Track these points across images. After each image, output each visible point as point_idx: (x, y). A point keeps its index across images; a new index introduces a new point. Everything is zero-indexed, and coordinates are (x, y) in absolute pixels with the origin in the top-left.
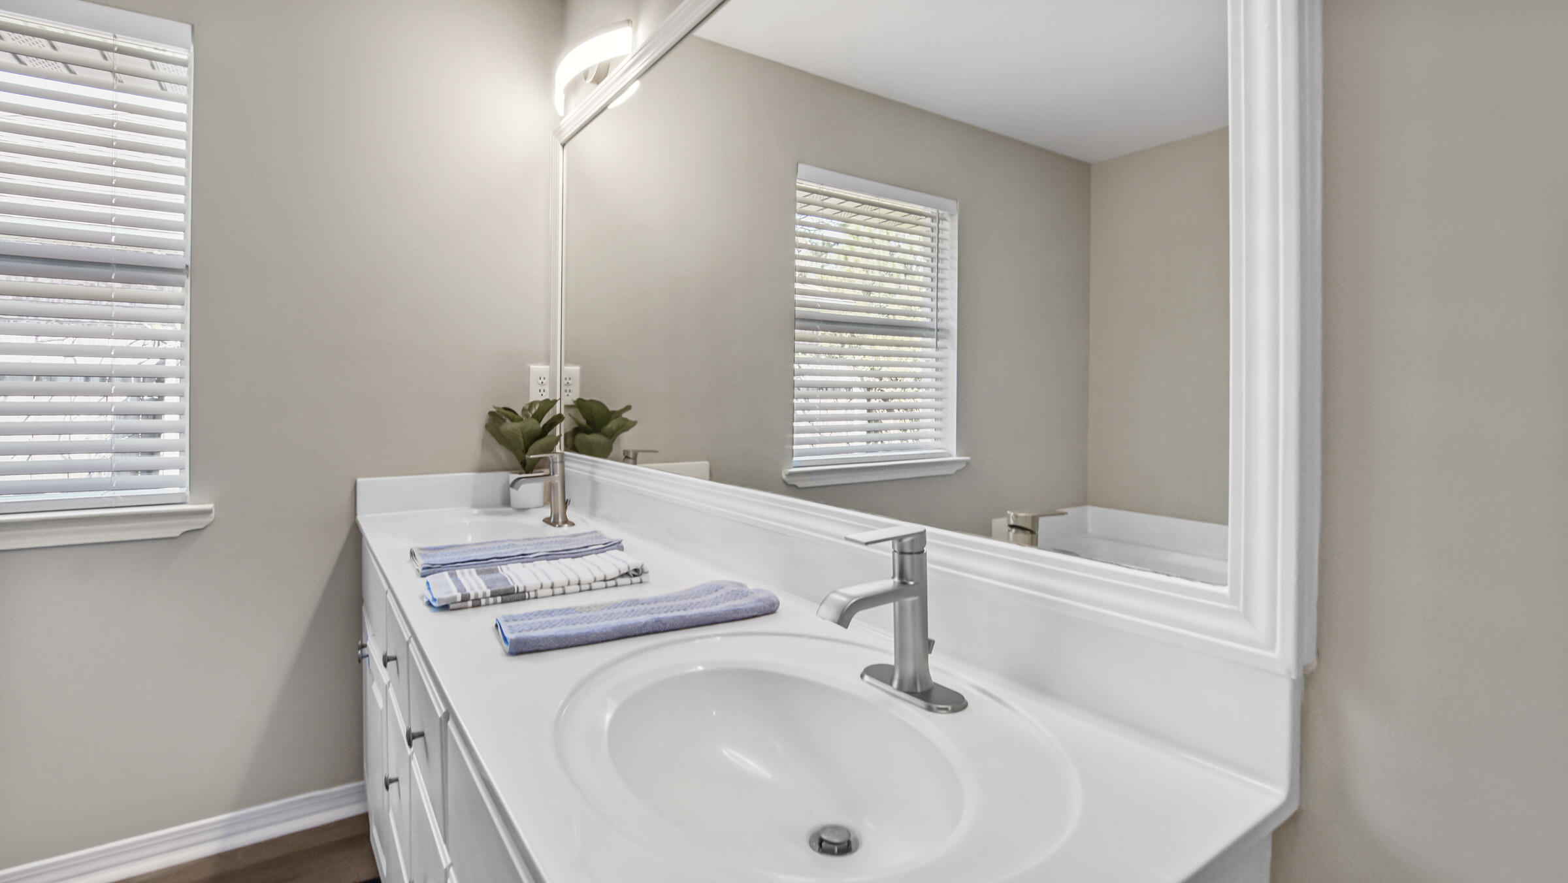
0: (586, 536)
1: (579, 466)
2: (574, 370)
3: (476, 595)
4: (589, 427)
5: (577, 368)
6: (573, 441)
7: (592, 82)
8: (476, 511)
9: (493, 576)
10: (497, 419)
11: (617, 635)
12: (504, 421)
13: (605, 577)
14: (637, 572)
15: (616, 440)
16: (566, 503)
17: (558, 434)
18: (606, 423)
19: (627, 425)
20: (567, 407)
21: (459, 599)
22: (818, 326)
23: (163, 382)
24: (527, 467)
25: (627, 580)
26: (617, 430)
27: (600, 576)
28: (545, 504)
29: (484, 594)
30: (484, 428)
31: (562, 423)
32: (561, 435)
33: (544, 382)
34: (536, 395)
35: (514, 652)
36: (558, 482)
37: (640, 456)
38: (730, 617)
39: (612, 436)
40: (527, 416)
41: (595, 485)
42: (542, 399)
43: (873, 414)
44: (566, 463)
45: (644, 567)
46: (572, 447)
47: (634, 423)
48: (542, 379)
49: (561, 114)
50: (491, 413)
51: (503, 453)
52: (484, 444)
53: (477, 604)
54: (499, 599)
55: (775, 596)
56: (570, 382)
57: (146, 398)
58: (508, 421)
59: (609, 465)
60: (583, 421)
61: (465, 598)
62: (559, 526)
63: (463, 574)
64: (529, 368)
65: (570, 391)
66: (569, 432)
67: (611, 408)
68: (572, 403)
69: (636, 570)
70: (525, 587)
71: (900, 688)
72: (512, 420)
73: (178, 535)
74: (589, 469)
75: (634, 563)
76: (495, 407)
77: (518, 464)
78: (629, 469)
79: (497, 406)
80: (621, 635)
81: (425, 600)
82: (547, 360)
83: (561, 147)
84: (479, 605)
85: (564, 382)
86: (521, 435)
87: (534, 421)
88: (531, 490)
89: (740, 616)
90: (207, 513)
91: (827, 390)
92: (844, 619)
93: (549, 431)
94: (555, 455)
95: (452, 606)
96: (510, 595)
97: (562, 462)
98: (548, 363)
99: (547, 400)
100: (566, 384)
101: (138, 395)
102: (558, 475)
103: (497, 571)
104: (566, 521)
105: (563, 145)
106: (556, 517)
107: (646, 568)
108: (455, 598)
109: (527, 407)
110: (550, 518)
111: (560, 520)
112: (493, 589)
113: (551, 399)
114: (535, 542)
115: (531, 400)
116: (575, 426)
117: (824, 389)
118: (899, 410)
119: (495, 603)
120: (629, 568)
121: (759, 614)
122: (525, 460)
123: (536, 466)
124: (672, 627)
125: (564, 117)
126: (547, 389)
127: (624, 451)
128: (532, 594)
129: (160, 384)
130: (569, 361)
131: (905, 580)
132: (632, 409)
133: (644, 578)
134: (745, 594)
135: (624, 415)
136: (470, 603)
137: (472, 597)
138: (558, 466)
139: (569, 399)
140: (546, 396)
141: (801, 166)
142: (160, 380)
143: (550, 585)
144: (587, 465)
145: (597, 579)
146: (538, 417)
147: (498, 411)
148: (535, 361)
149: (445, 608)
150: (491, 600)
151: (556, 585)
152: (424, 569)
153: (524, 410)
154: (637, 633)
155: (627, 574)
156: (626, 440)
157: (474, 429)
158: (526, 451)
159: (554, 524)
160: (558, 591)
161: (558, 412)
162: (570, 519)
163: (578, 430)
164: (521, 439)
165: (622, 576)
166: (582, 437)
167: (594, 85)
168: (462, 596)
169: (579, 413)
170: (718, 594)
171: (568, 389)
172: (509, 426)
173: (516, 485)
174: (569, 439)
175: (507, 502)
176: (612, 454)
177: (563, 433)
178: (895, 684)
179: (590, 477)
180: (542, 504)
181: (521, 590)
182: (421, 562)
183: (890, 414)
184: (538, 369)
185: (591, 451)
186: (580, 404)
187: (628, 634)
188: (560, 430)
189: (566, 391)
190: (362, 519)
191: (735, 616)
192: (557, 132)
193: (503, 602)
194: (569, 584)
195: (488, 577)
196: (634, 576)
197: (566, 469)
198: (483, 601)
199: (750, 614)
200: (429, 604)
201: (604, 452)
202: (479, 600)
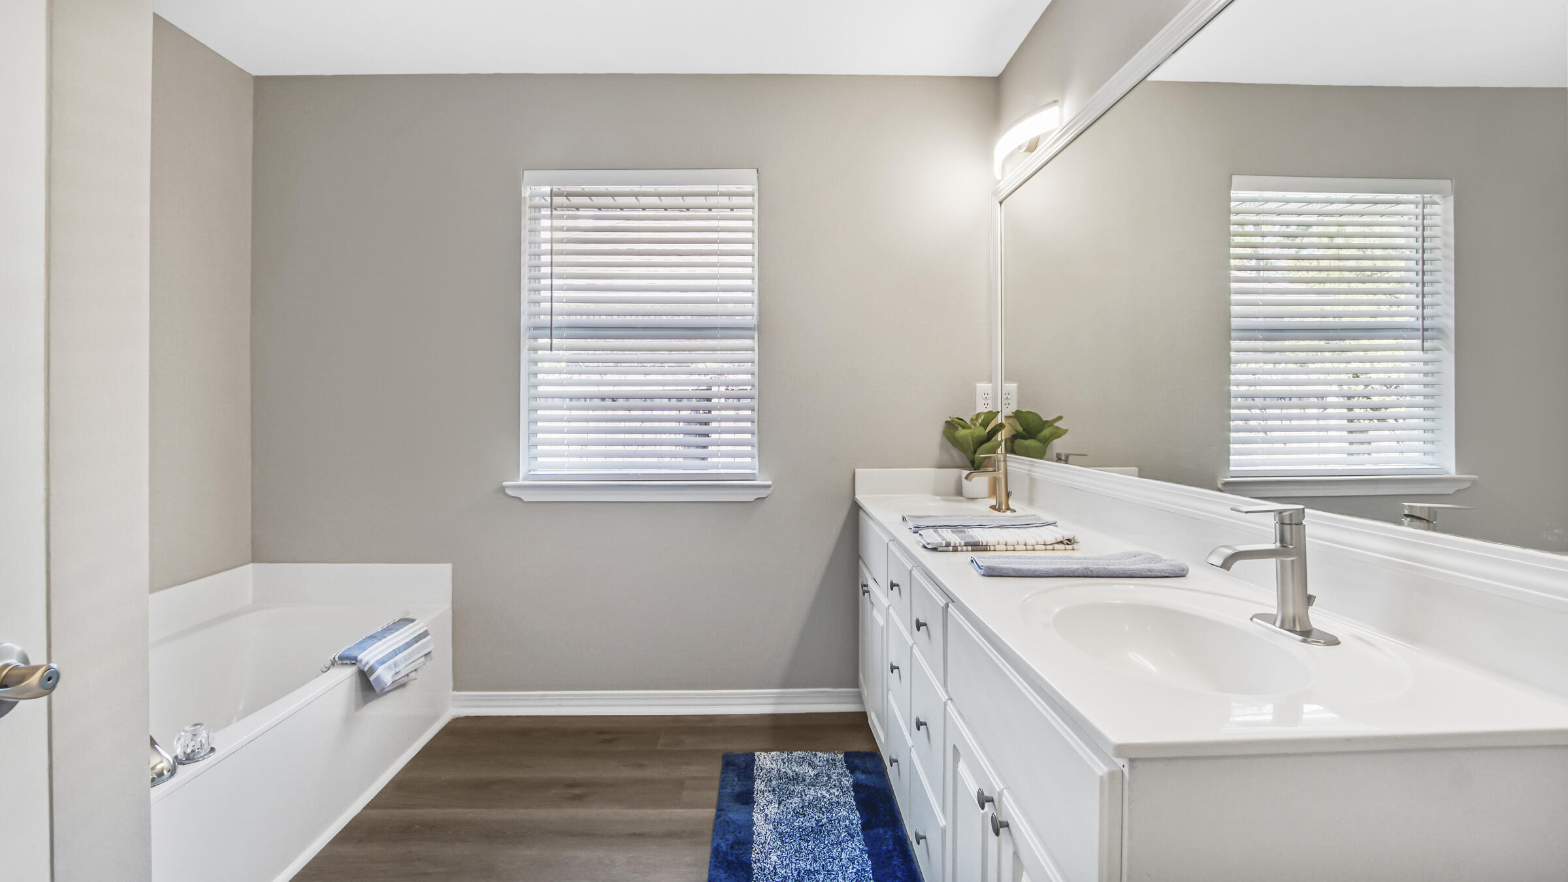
0: (1026, 518)
1: (1018, 465)
2: (1012, 387)
3: (955, 543)
4: (1024, 433)
5: (1015, 385)
6: (1012, 446)
7: (1026, 151)
8: (938, 498)
9: (965, 535)
10: (952, 426)
11: (1056, 574)
12: (957, 429)
13: (1045, 542)
14: (1070, 541)
15: (1050, 445)
16: (1008, 494)
17: (999, 439)
18: (1041, 430)
19: (1059, 433)
20: (1007, 417)
21: (944, 545)
22: (1259, 335)
23: (710, 401)
24: (975, 465)
25: (1061, 546)
26: (1050, 437)
27: (1041, 541)
28: (989, 496)
29: (960, 543)
30: (942, 433)
31: (1003, 431)
32: (1002, 440)
33: (988, 397)
34: (982, 408)
35: (986, 574)
36: (1002, 477)
37: (1071, 458)
38: (1144, 574)
39: (1046, 441)
40: (975, 425)
41: (1032, 481)
42: (986, 411)
43: (1355, 425)
44: (1008, 463)
45: (1075, 538)
46: (1011, 450)
47: (1066, 431)
48: (986, 394)
49: (999, 177)
50: (946, 422)
51: (956, 454)
52: (942, 446)
53: (955, 550)
54: (970, 548)
55: (1187, 566)
56: (1009, 397)
57: (701, 412)
58: (960, 428)
59: (1046, 464)
60: (1020, 429)
61: (948, 545)
62: (1003, 512)
63: (943, 532)
64: (975, 387)
65: (1009, 404)
66: (1008, 439)
67: (1045, 419)
68: (1011, 414)
69: (1069, 540)
70: (987, 542)
71: (1282, 626)
72: (963, 427)
73: (753, 500)
74: (1027, 467)
75: (1068, 534)
76: (950, 417)
77: (970, 465)
78: (1063, 467)
79: (952, 417)
80: (1059, 574)
81: (921, 544)
82: (990, 380)
83: (999, 205)
84: (957, 551)
85: (1004, 397)
86: (970, 439)
87: (982, 428)
88: (979, 483)
89: (1153, 574)
90: (768, 487)
91: (1290, 400)
92: (1227, 564)
93: (992, 437)
94: (999, 456)
95: (940, 549)
96: (976, 546)
97: (1005, 461)
98: (991, 381)
99: (991, 412)
100: (1005, 398)
101: (696, 410)
102: (1002, 471)
103: (965, 532)
104: (1008, 508)
105: (1001, 203)
106: (1000, 505)
107: (1077, 539)
108: (942, 543)
109: (974, 418)
110: (995, 506)
111: (1004, 508)
112: (966, 541)
113: (994, 411)
114: (988, 518)
115: (978, 412)
116: (1015, 433)
117: (1287, 399)
118: (1396, 420)
119: (967, 551)
120: (1063, 537)
121: (1170, 575)
122: (974, 459)
123: (983, 464)
124: (1097, 575)
125: (1002, 180)
126: (990, 401)
127: (1057, 454)
128: (992, 548)
129: (709, 402)
130: (1008, 379)
131: (1285, 545)
132: (1063, 419)
133: (1075, 546)
134: (1160, 560)
135: (1056, 424)
136: (951, 548)
137: (952, 545)
138: (1002, 464)
139: (1010, 410)
140: (990, 408)
141: (1235, 178)
142: (709, 400)
143: (1005, 543)
144: (1026, 464)
145: (1039, 543)
146: (985, 425)
147: (952, 421)
148: (980, 381)
149: (935, 549)
150: (965, 548)
151: (1008, 544)
152: (915, 528)
153: (972, 420)
154: (1071, 575)
155: (1061, 542)
156: (1058, 445)
157: (933, 436)
158: (975, 452)
159: (999, 510)
160: (1011, 548)
161: (999, 422)
162: (1011, 507)
163: (1015, 437)
164: (971, 443)
165: (1058, 543)
166: (1019, 442)
167: (1027, 153)
168: (946, 543)
169: (1017, 423)
170: (1136, 559)
171: (1007, 402)
172: (961, 432)
173: (970, 477)
174: (1009, 444)
175: (959, 492)
176: (1046, 457)
177: (1003, 438)
178: (1278, 623)
179: (1028, 474)
180: (986, 495)
181: (984, 544)
182: (911, 524)
183: (1382, 424)
184: (983, 387)
185: (1027, 453)
186: (1018, 415)
187: (1064, 575)
188: (1001, 436)
189: (1005, 404)
190: (859, 497)
191: (1149, 573)
192: (995, 193)
193: (972, 551)
194: (1018, 544)
195: (960, 535)
196: (1068, 544)
197: (1008, 468)
198: (959, 548)
199: (1162, 574)
200: (925, 547)
201: (1040, 455)
202: (957, 546)
